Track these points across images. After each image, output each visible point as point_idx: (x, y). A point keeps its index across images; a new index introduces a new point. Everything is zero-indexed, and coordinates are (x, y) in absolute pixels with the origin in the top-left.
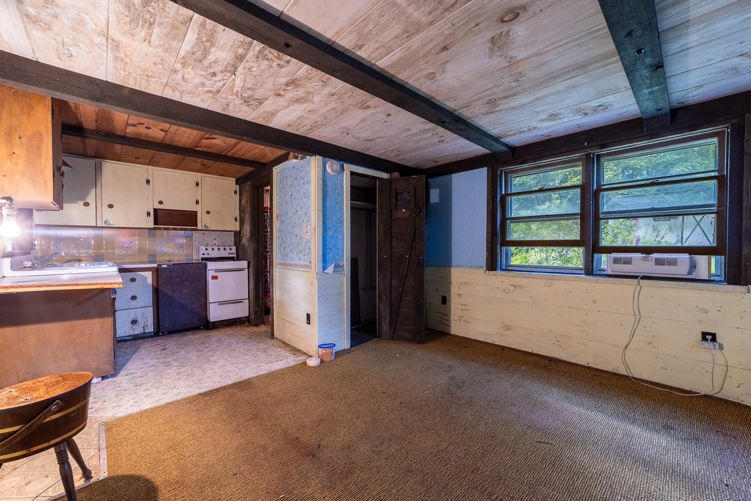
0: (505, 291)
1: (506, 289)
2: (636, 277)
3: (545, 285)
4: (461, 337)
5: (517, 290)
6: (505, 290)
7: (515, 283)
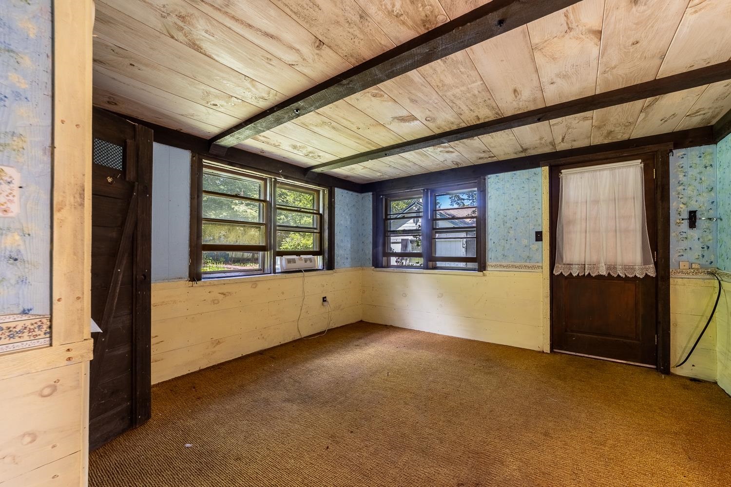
0: (215, 302)
1: (216, 300)
2: (300, 271)
3: (251, 287)
4: (172, 380)
5: (227, 297)
6: (213, 301)
7: (225, 291)
